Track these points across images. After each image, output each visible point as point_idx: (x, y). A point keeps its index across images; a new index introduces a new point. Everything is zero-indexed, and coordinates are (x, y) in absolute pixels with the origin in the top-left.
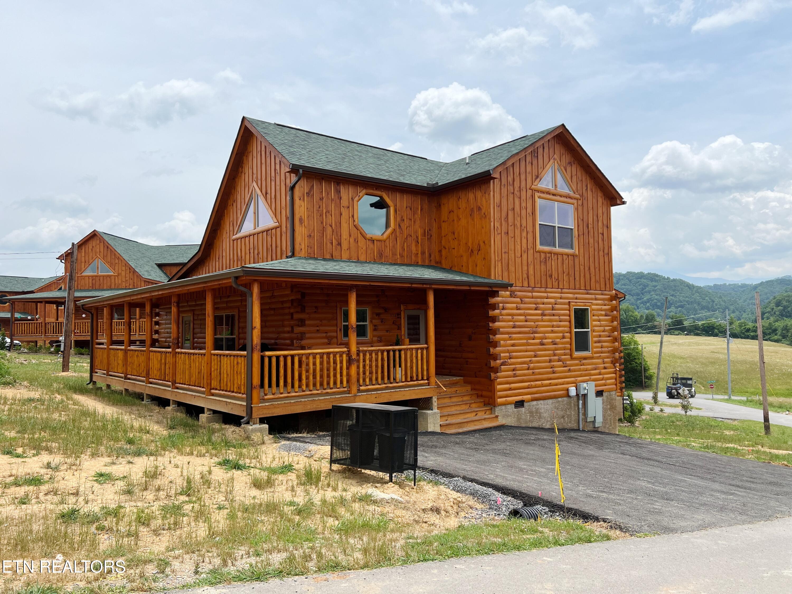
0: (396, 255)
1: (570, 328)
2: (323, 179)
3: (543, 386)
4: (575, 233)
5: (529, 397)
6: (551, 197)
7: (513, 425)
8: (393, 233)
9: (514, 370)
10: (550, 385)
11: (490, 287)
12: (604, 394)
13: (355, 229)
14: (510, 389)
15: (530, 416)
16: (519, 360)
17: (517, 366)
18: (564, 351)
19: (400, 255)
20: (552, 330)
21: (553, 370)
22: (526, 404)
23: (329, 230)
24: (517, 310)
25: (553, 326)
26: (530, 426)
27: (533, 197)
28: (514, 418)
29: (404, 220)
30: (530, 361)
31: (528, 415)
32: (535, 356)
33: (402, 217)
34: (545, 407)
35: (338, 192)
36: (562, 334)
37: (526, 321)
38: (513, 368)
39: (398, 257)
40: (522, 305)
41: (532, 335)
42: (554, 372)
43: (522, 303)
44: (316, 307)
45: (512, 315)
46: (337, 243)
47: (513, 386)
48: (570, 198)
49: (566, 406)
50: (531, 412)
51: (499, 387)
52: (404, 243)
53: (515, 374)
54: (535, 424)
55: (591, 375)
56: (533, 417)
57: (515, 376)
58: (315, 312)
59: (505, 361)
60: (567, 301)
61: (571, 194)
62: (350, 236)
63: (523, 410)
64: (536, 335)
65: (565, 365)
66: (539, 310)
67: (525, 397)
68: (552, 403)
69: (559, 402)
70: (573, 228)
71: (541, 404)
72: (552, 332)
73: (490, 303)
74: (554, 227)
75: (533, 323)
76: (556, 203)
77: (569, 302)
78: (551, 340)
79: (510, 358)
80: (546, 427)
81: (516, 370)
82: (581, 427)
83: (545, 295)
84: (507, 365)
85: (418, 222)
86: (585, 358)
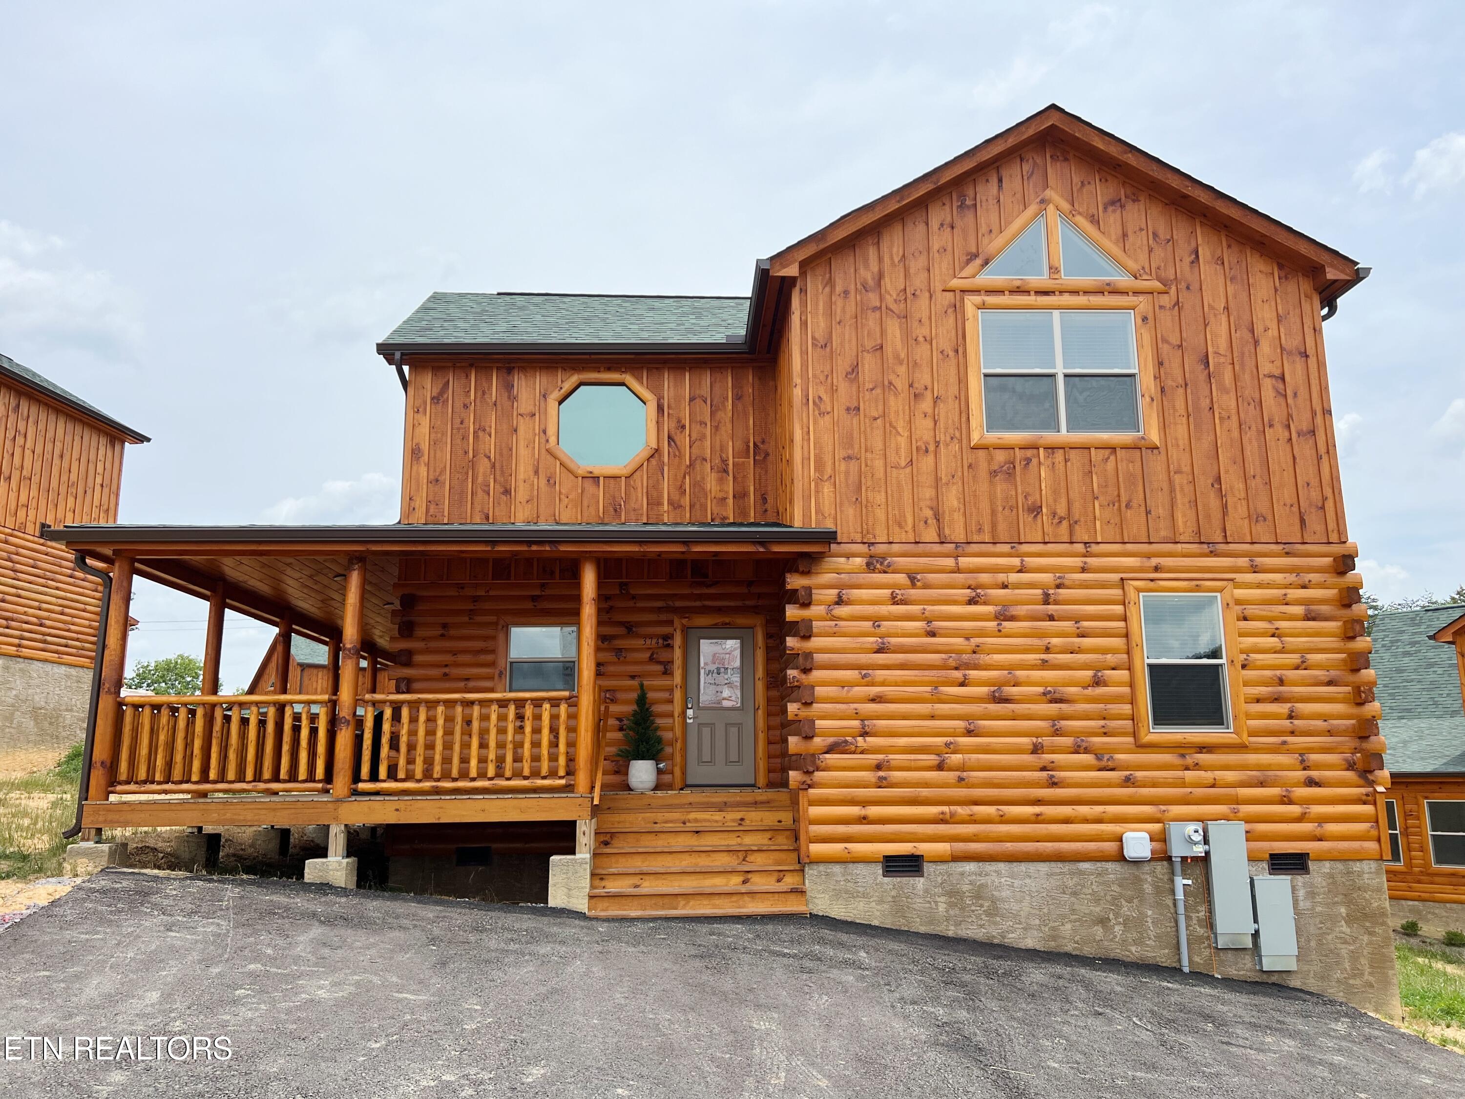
0: (660, 504)
1: (1128, 653)
2: (471, 365)
3: (1003, 820)
4: (1146, 383)
5: (943, 848)
6: (1031, 299)
7: (875, 923)
8: (652, 456)
9: (879, 767)
10: (1038, 819)
11: (762, 543)
12: (1311, 865)
13: (549, 457)
14: (864, 820)
15: (951, 905)
16: (903, 741)
17: (891, 757)
18: (1102, 722)
19: (670, 502)
20: (1044, 661)
21: (1052, 777)
22: (928, 868)
23: (483, 466)
24: (895, 603)
25: (1047, 650)
26: (950, 934)
27: (957, 308)
28: (881, 901)
29: (683, 427)
30: (947, 745)
31: (943, 899)
32: (969, 733)
33: (679, 421)
34: (1017, 883)
35: (509, 387)
36: (1090, 673)
37: (932, 634)
38: (875, 762)
39: (666, 507)
40: (913, 591)
41: (958, 675)
42: (1053, 784)
43: (913, 585)
44: (445, 626)
45: (877, 620)
46: (502, 490)
47: (873, 811)
48: (1116, 291)
49: (1115, 888)
50: (953, 894)
51: (815, 811)
52: (684, 477)
53: (881, 779)
54: (972, 931)
55: (1238, 801)
56: (962, 909)
57: (881, 783)
58: (442, 635)
59: (846, 742)
60: (1116, 577)
61: (1123, 279)
62: (536, 472)
63: (920, 883)
64: (973, 674)
65: (1104, 763)
66: (985, 603)
67: (923, 848)
68: (1050, 875)
69: (1081, 873)
70: (1135, 371)
71: (998, 873)
72: (1044, 665)
73: (789, 587)
74: (1052, 376)
75: (960, 640)
76: (1056, 313)
77: (1122, 579)
78: (1041, 689)
79: (864, 734)
80: (1022, 946)
81: (890, 769)
82: (1185, 962)
83: (1016, 561)
84: (854, 753)
85: (727, 428)
86: (1203, 748)
